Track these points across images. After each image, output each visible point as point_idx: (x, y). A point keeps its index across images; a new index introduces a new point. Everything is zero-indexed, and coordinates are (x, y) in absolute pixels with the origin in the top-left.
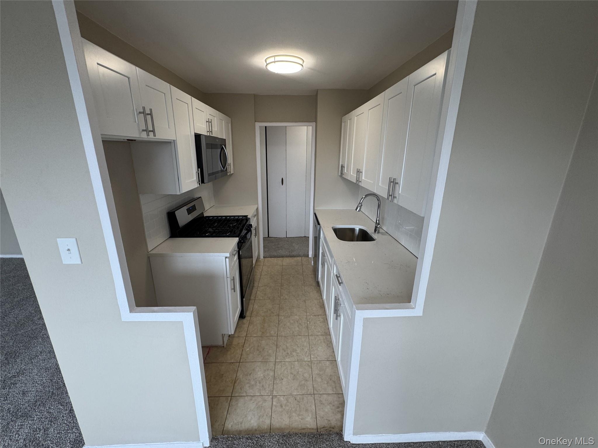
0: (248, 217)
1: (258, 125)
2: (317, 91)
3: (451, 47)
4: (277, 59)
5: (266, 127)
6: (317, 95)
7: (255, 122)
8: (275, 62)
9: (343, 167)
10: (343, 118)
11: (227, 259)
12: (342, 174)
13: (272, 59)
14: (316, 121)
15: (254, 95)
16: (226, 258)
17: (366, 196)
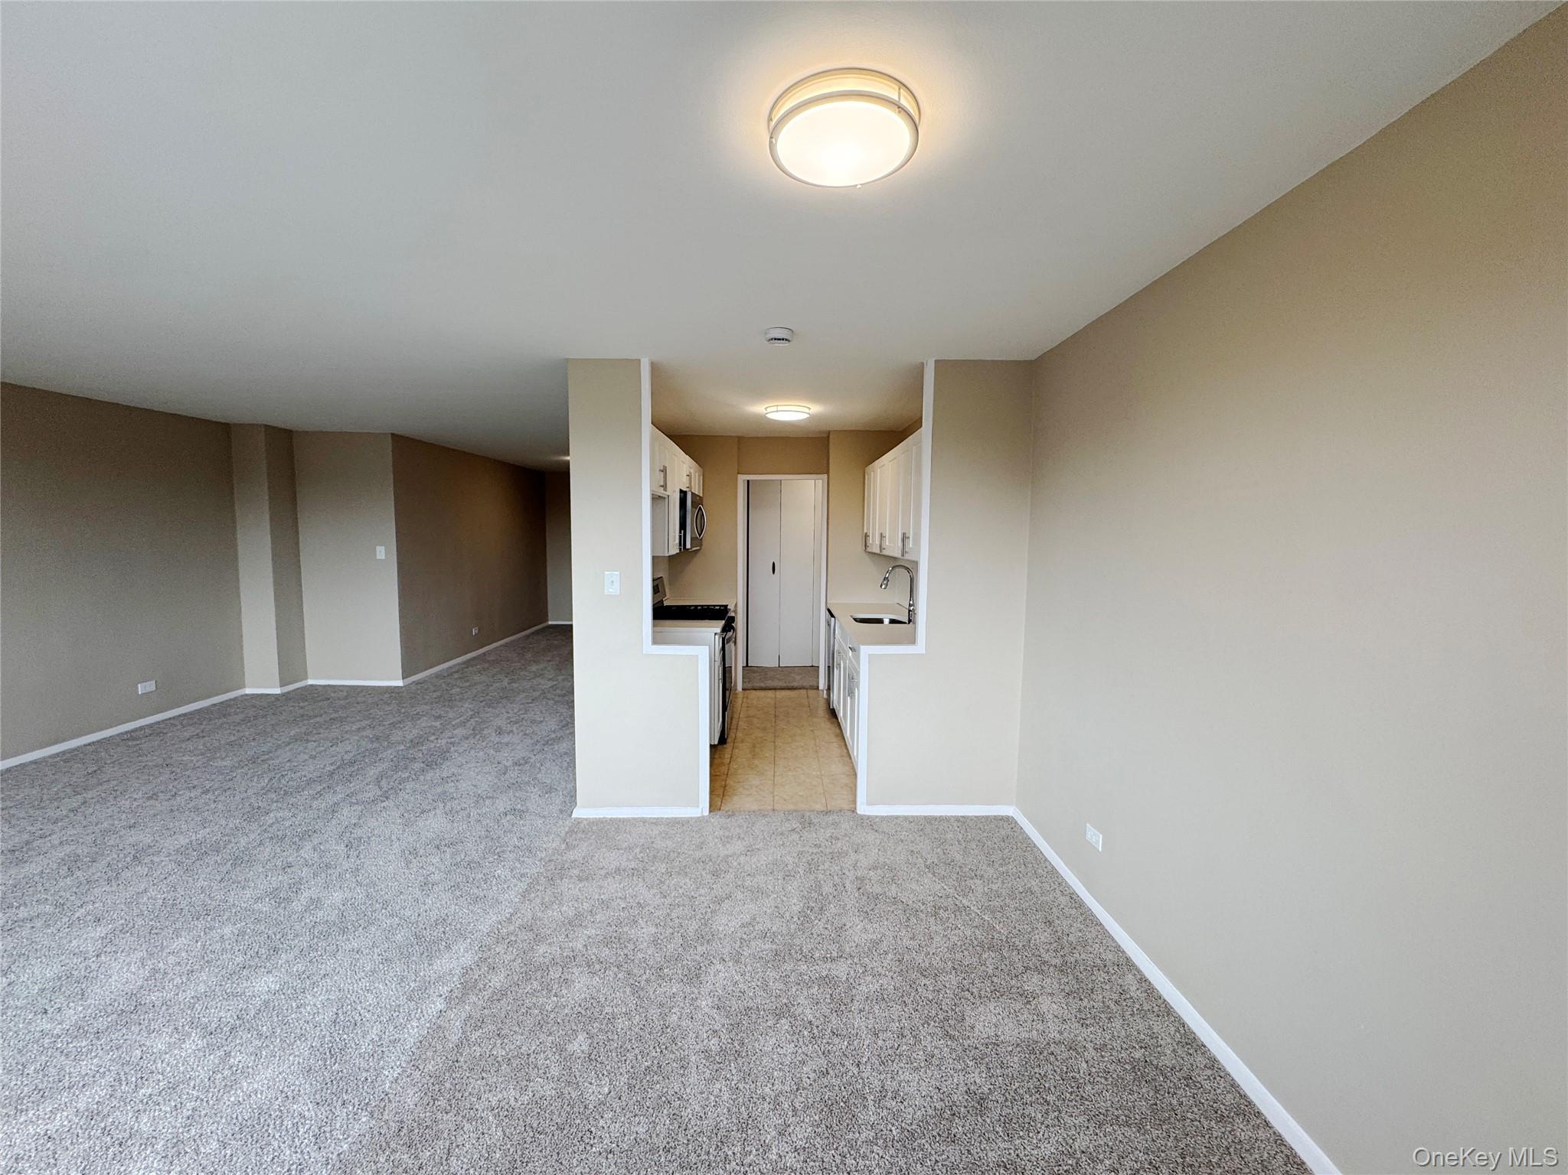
0: (728, 607)
1: (742, 479)
2: (829, 433)
3: (921, 426)
4: (780, 408)
5: (748, 481)
6: (828, 437)
7: (738, 473)
8: (777, 411)
9: (866, 536)
10: (866, 468)
11: (717, 637)
12: (866, 546)
13: (775, 409)
14: (828, 472)
15: (738, 437)
16: (716, 634)
17: (893, 568)
